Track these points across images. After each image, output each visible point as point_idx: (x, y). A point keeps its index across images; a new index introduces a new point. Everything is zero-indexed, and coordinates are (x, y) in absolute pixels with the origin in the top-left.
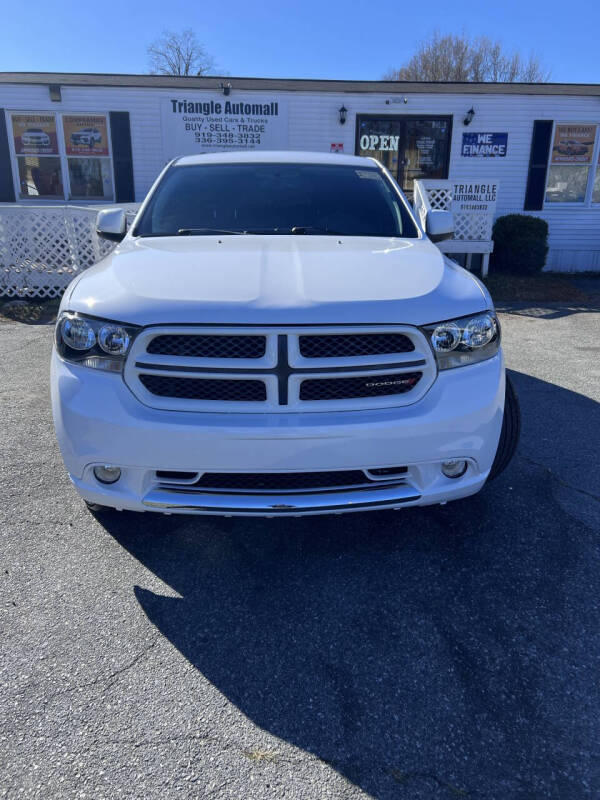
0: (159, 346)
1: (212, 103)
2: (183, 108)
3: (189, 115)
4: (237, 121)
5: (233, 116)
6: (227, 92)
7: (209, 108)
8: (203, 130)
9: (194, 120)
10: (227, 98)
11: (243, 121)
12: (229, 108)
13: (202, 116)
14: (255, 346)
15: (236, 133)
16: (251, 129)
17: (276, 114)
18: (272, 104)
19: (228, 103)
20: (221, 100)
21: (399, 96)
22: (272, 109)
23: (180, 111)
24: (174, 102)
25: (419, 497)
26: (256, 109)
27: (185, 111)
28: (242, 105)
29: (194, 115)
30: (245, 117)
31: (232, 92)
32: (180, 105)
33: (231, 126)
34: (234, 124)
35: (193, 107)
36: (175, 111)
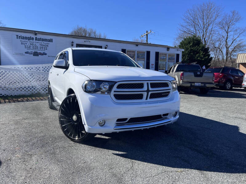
0: (119, 87)
1: (31, 37)
2: (20, 38)
3: (22, 40)
4: (39, 43)
5: (38, 41)
6: (36, 34)
7: (29, 39)
8: (27, 45)
9: (24, 41)
10: (36, 36)
11: (41, 43)
12: (36, 39)
13: (27, 40)
14: (141, 85)
15: (39, 46)
16: (44, 45)
17: (52, 42)
18: (51, 39)
19: (36, 38)
20: (34, 37)
21: (88, 40)
22: (51, 41)
23: (19, 38)
24: (17, 36)
25: (171, 121)
26: (46, 40)
27: (21, 39)
28: (41, 38)
29: (24, 40)
30: (42, 42)
31: (37, 35)
32: (19, 37)
33: (37, 44)
34: (39, 44)
35: (24, 38)
36: (17, 38)
